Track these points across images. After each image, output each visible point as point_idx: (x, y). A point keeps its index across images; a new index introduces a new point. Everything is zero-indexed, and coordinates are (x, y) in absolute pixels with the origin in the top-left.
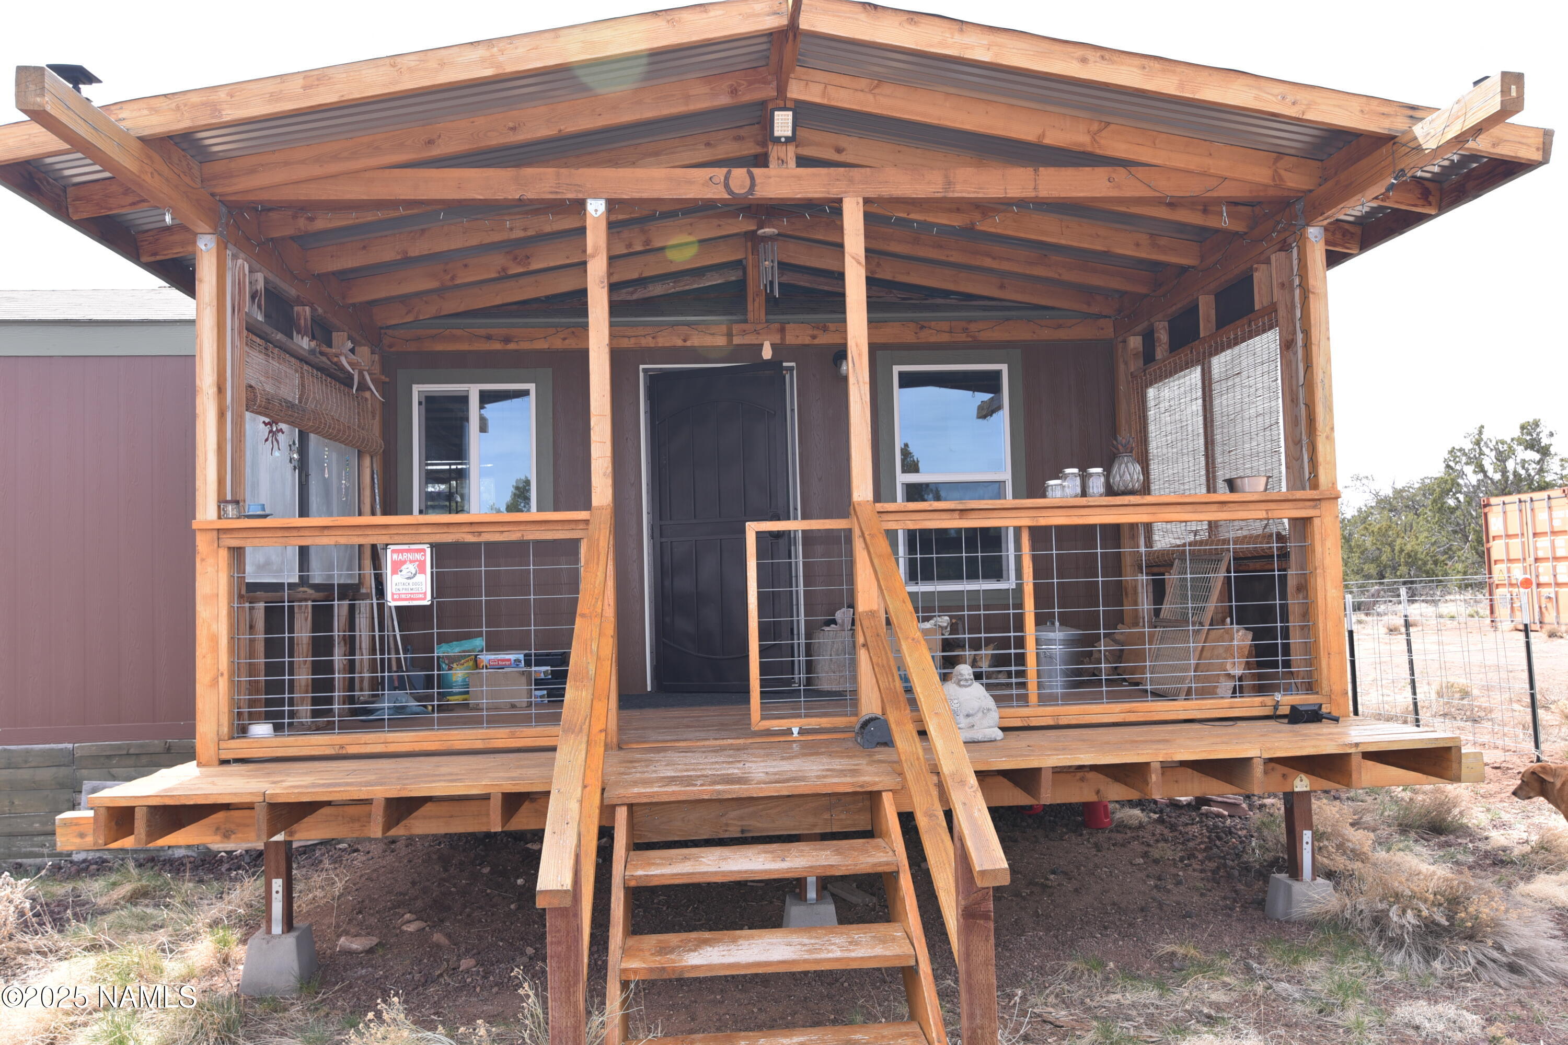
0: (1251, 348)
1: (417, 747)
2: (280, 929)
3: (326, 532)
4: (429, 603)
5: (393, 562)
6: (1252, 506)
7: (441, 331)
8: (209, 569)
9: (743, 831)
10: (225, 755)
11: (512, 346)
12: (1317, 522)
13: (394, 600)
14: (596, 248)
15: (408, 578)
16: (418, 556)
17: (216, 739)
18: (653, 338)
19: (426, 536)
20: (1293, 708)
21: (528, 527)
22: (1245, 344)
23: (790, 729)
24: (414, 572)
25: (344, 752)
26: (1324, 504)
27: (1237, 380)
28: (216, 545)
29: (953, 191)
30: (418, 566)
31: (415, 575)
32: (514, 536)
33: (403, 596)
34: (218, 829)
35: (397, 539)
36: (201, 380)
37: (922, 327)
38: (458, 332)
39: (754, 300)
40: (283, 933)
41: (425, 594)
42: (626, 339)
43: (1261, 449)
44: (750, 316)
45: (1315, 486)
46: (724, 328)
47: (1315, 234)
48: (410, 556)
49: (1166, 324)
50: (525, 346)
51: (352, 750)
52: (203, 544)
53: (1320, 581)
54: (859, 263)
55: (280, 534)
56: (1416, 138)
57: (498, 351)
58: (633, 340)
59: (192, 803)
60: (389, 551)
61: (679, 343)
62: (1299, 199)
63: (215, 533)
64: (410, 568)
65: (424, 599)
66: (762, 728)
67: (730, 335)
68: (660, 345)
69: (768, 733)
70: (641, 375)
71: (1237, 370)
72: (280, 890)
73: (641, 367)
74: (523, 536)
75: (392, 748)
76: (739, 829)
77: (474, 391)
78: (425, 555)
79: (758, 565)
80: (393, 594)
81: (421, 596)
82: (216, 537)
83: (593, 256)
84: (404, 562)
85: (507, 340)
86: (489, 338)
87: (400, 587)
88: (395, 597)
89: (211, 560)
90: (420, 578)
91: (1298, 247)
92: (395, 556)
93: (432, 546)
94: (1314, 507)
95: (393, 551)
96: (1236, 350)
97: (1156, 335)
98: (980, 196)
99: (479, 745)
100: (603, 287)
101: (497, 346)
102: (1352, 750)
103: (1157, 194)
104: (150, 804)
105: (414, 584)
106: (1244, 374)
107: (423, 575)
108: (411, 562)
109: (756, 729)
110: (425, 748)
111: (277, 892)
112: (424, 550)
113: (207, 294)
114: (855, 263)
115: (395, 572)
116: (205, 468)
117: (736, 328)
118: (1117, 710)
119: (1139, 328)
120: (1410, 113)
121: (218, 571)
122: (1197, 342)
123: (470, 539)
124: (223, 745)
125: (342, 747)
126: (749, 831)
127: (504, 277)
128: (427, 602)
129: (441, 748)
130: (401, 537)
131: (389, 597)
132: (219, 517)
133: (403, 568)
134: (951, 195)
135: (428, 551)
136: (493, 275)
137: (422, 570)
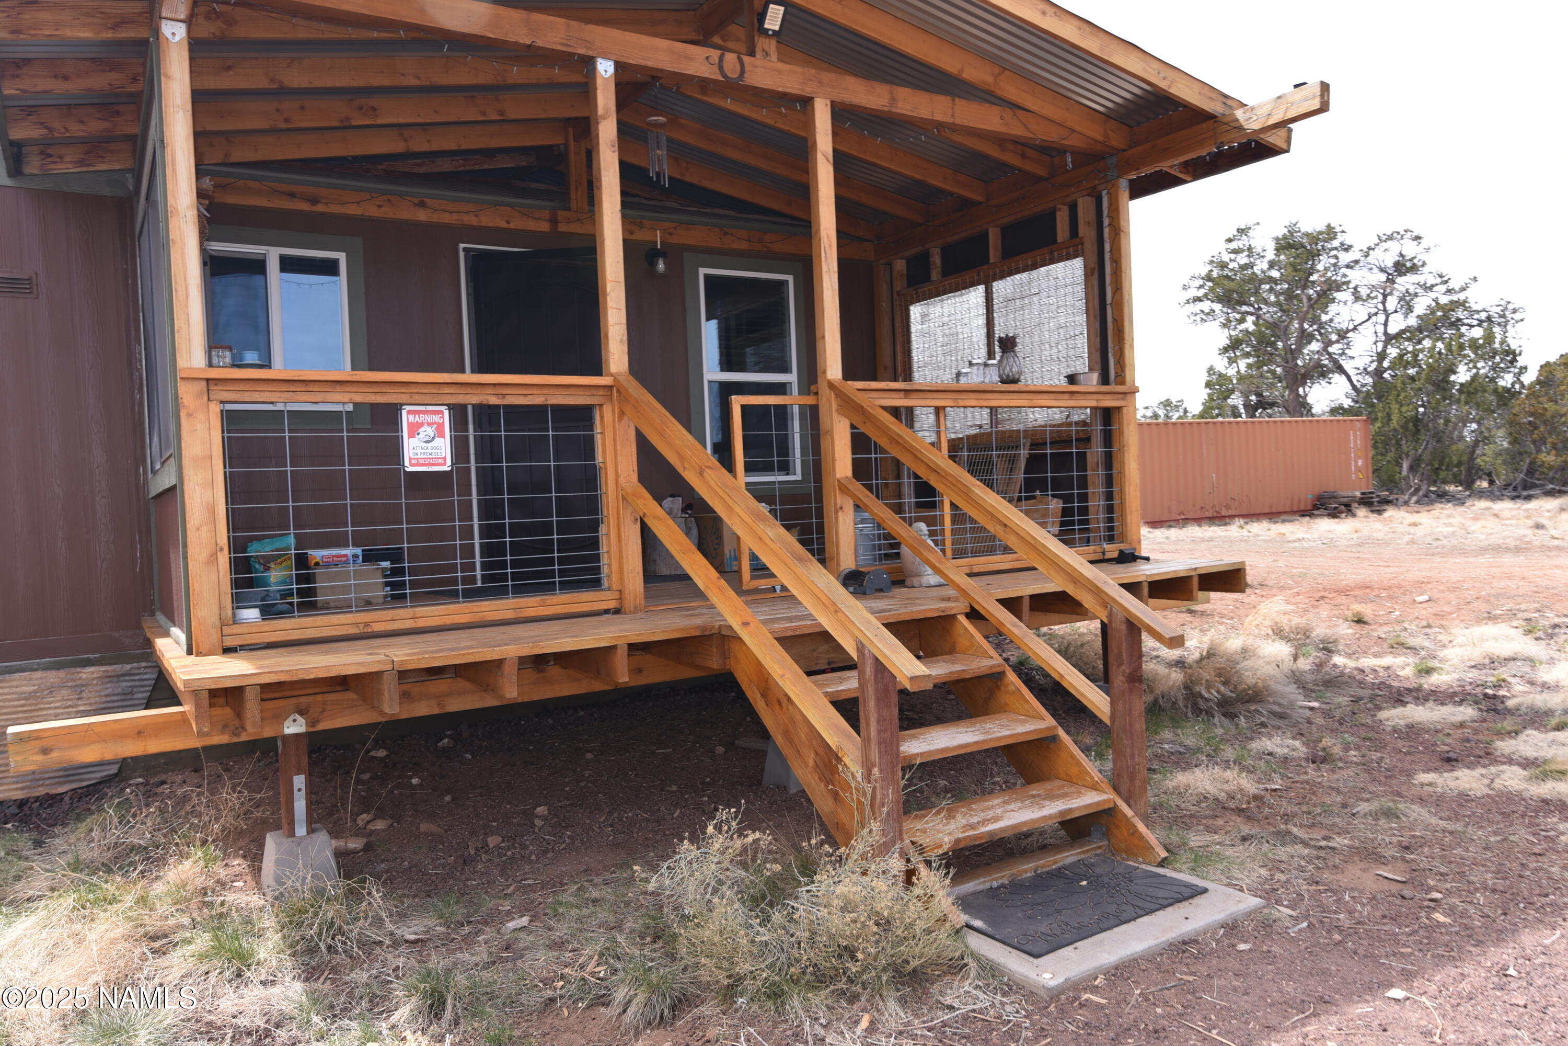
0: (1053, 273)
1: (448, 620)
2: (305, 829)
3: (338, 388)
4: (449, 469)
5: (409, 424)
6: (1089, 396)
7: (233, 180)
8: (199, 426)
9: (829, 663)
10: (229, 642)
11: (320, 208)
12: (1125, 410)
13: (412, 465)
14: (607, 110)
15: (427, 442)
16: (436, 418)
17: (218, 624)
18: (476, 216)
19: (448, 397)
20: (1121, 552)
21: (551, 391)
22: (1044, 269)
23: (774, 588)
24: (432, 435)
25: (370, 630)
26: (1129, 397)
27: (1035, 299)
28: (206, 398)
29: (896, 107)
30: (436, 429)
31: (433, 438)
32: (538, 400)
33: (422, 461)
34: (225, 726)
35: (417, 398)
36: (175, 199)
37: (726, 233)
38: (252, 184)
39: (577, 188)
40: (308, 833)
41: (445, 458)
42: (447, 214)
43: (1061, 355)
44: (573, 204)
45: (1123, 383)
46: (546, 214)
47: (1123, 183)
48: (428, 418)
49: (939, 250)
50: (335, 209)
51: (378, 627)
52: (188, 394)
53: (1126, 455)
54: (828, 161)
55: (283, 387)
56: (1237, 120)
57: (300, 213)
58: (455, 216)
59: (312, 677)
60: (404, 413)
61: (503, 224)
62: (1112, 155)
63: (204, 383)
64: (427, 431)
65: (444, 464)
66: (752, 588)
67: (554, 221)
68: (483, 224)
69: (756, 591)
70: (462, 255)
71: (1035, 291)
72: (303, 787)
73: (462, 246)
74: (546, 400)
75: (421, 623)
76: (826, 661)
77: (273, 255)
78: (443, 417)
79: (744, 437)
80: (410, 459)
81: (440, 461)
82: (205, 389)
83: (604, 118)
84: (421, 425)
85: (314, 201)
86: (292, 195)
87: (418, 451)
88: (413, 461)
89: (201, 416)
90: (439, 441)
91: (1108, 193)
92: (411, 418)
93: (451, 407)
94: (1123, 399)
95: (409, 412)
96: (1034, 273)
97: (931, 260)
98: (915, 115)
99: (510, 615)
100: (614, 152)
101: (304, 206)
102: (1193, 573)
103: (1031, 136)
104: (263, 682)
105: (433, 448)
106: (1044, 294)
107: (442, 439)
108: (429, 424)
109: (747, 588)
110: (456, 621)
111: (300, 790)
112: (441, 412)
113: (178, 95)
114: (825, 161)
115: (411, 435)
116: (186, 306)
117: (561, 214)
118: (1009, 559)
119: (910, 252)
120: (1224, 100)
121: (209, 429)
122: (986, 267)
123: (494, 400)
124: (226, 630)
125: (366, 625)
126: (834, 662)
127: (346, 127)
128: (446, 468)
129: (472, 620)
130: (422, 396)
131: (407, 463)
132: (210, 365)
133: (421, 430)
134: (894, 110)
135: (446, 413)
136: (335, 123)
137: (440, 433)
